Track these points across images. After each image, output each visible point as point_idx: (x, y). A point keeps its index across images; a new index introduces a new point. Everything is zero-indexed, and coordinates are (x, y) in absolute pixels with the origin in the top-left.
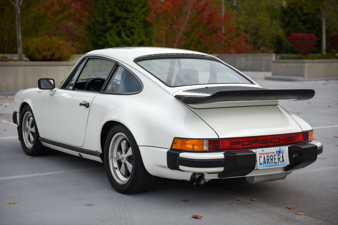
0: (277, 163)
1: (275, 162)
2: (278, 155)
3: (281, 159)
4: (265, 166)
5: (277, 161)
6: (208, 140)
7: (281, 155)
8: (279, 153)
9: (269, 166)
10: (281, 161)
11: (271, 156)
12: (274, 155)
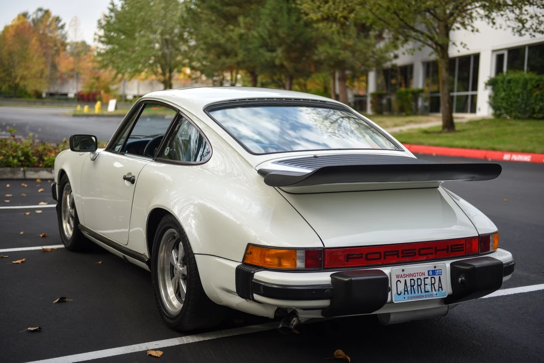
0: (428, 292)
1: (426, 290)
2: (431, 278)
3: (436, 285)
4: (406, 298)
5: (428, 288)
6: (304, 251)
7: (437, 277)
8: (433, 274)
9: (414, 297)
10: (437, 288)
11: (418, 279)
12: (425, 278)
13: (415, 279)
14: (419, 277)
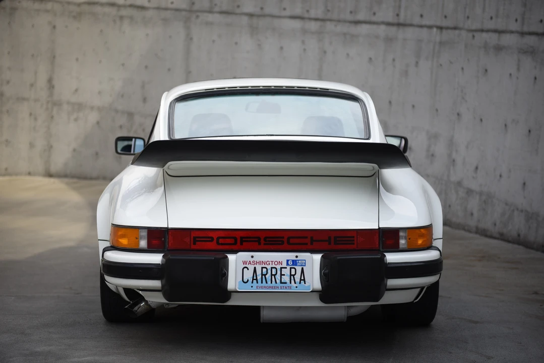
0: (286, 283)
1: (283, 281)
2: (291, 268)
3: (297, 277)
4: (255, 287)
5: (286, 279)
6: (146, 231)
7: (299, 269)
8: (293, 264)
9: (265, 287)
10: (298, 280)
11: (272, 268)
12: (281, 268)
13: (269, 267)
14: (274, 266)
